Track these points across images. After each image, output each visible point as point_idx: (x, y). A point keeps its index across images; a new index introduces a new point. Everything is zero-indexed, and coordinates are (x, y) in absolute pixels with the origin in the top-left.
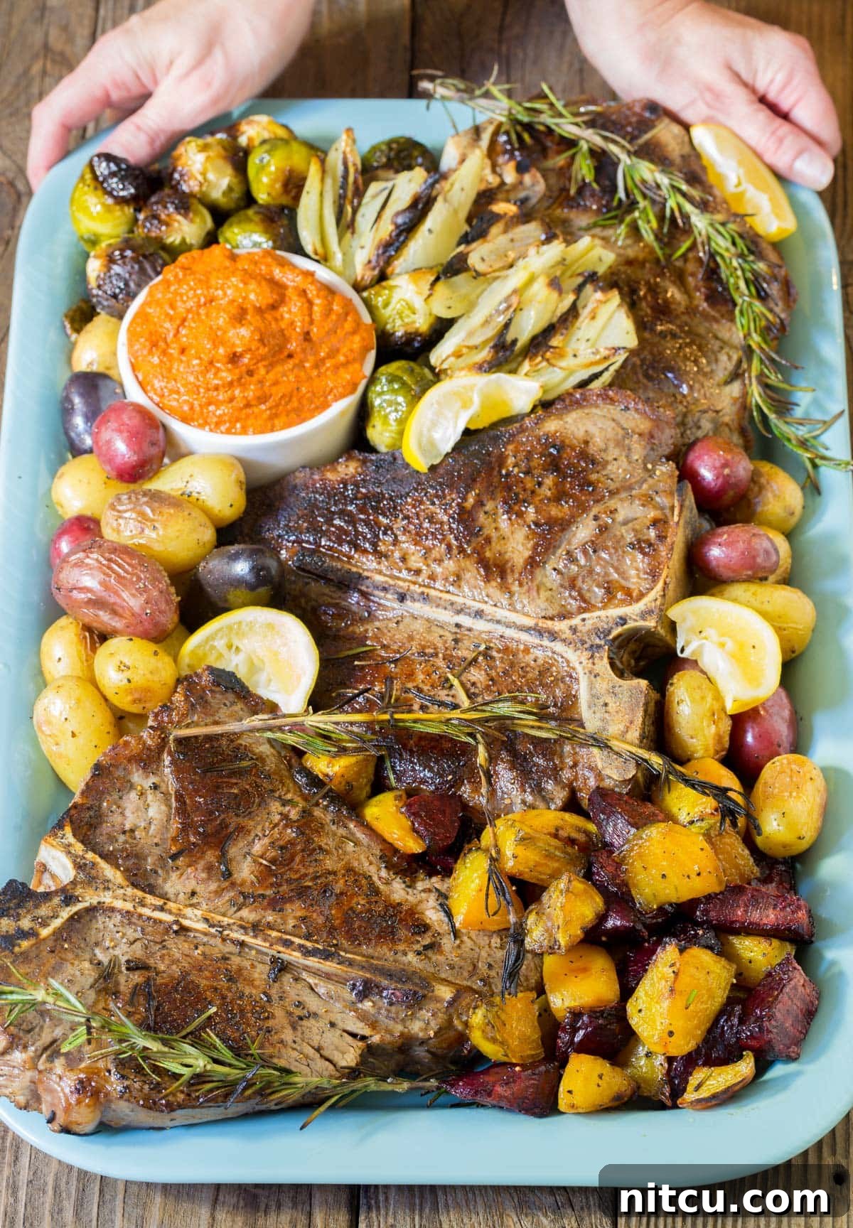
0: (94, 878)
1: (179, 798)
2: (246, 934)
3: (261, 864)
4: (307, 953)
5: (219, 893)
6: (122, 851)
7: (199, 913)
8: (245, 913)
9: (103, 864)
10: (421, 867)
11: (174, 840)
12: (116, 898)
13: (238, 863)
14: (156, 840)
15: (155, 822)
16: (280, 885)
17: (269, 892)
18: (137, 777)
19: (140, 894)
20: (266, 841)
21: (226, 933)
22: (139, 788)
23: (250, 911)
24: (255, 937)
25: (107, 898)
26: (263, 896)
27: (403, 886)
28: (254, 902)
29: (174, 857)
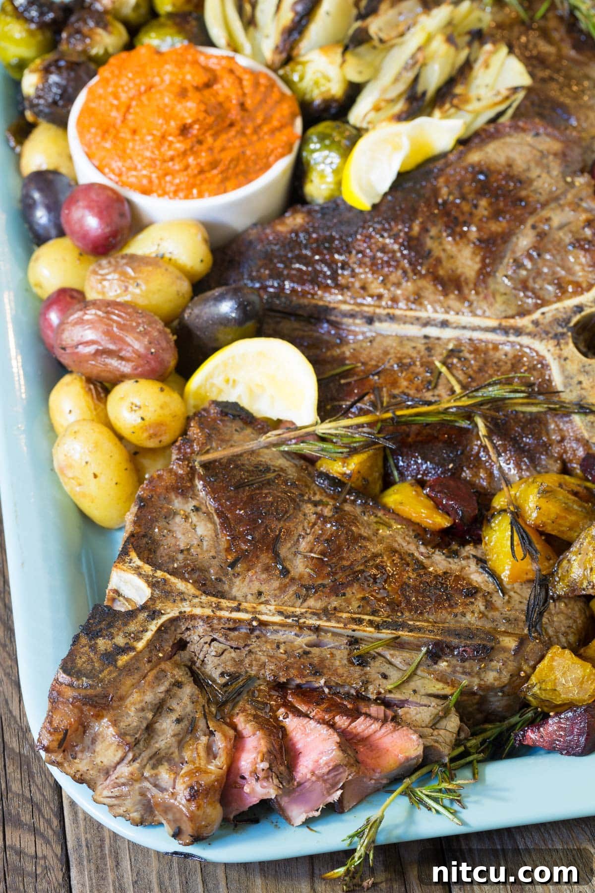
0: (169, 592)
1: (220, 514)
2: (320, 619)
3: (313, 558)
4: (378, 627)
5: (283, 589)
6: (186, 566)
7: (272, 608)
8: (311, 602)
9: (173, 579)
10: (452, 540)
11: (228, 550)
12: (194, 606)
13: (291, 561)
14: (213, 553)
15: (206, 538)
16: (335, 573)
17: (327, 581)
18: (177, 503)
19: (214, 599)
20: (310, 538)
21: (302, 621)
22: (182, 512)
23: (315, 600)
24: (329, 620)
25: (186, 608)
26: (324, 586)
27: (443, 557)
28: (316, 592)
29: (233, 565)
